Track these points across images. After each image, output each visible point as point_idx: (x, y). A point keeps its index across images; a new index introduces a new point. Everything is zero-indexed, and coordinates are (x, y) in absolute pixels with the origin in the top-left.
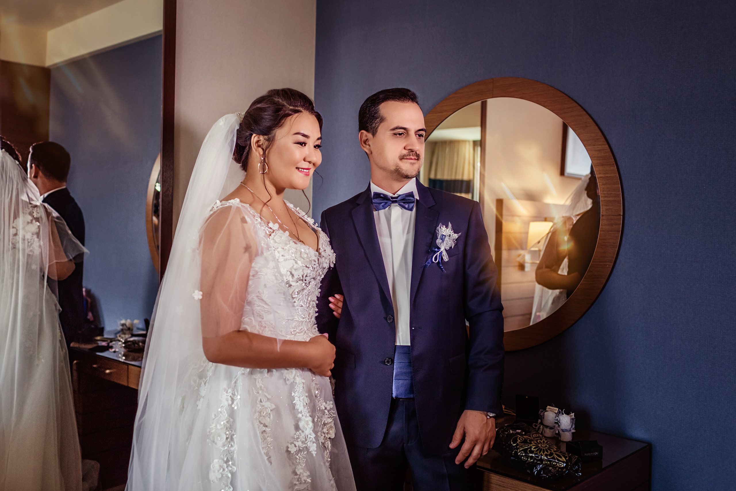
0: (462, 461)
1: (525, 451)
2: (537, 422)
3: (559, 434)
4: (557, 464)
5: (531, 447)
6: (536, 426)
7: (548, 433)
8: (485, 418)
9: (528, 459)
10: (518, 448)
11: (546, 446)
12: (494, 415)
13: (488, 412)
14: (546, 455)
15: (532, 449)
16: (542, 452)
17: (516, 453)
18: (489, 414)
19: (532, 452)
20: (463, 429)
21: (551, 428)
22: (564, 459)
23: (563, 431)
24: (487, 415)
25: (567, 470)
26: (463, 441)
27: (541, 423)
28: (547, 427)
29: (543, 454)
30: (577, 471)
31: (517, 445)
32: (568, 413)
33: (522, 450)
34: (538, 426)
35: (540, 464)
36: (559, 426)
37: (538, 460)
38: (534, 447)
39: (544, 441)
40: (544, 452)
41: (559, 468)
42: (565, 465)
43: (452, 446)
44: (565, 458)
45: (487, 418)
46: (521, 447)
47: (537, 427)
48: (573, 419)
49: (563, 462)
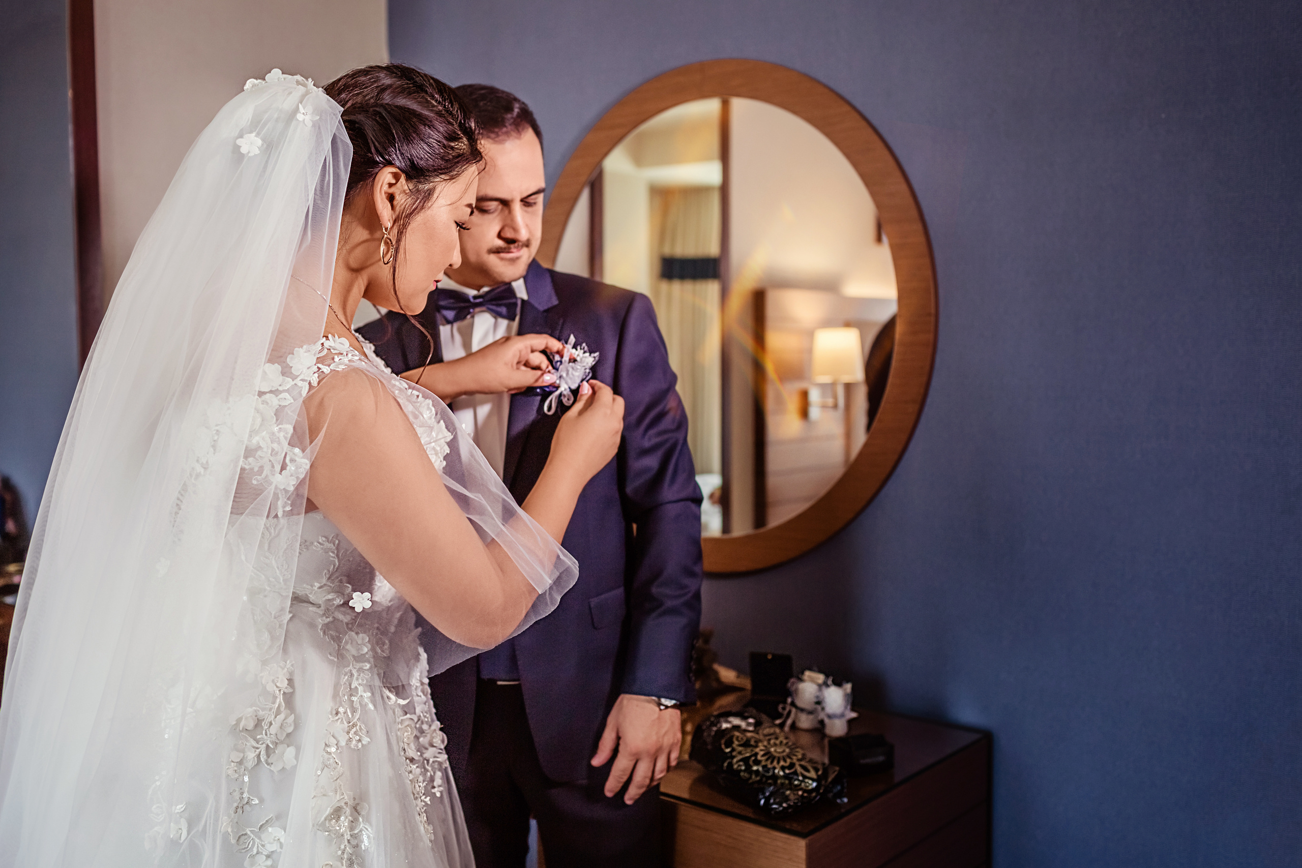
0: (617, 790)
1: (745, 760)
2: (785, 702)
3: (822, 722)
4: (800, 785)
5: (756, 754)
6: (784, 709)
7: (805, 722)
8: (657, 709)
9: (751, 775)
10: (734, 757)
11: (784, 751)
12: (673, 702)
13: (659, 697)
14: (783, 768)
15: (759, 757)
16: (775, 763)
17: (730, 764)
18: (663, 701)
19: (757, 762)
20: (615, 730)
21: (810, 713)
22: (813, 774)
23: (830, 717)
24: (660, 704)
25: (818, 793)
26: (615, 752)
27: (793, 704)
28: (802, 710)
29: (777, 766)
30: (840, 795)
31: (733, 750)
32: (838, 684)
33: (741, 760)
34: (788, 709)
35: (770, 785)
36: (823, 709)
37: (768, 778)
38: (762, 753)
39: (781, 742)
40: (778, 763)
41: (805, 791)
42: (815, 784)
43: (597, 762)
44: (816, 770)
45: (661, 710)
46: (740, 753)
47: (785, 712)
48: (846, 695)
49: (813, 780)
